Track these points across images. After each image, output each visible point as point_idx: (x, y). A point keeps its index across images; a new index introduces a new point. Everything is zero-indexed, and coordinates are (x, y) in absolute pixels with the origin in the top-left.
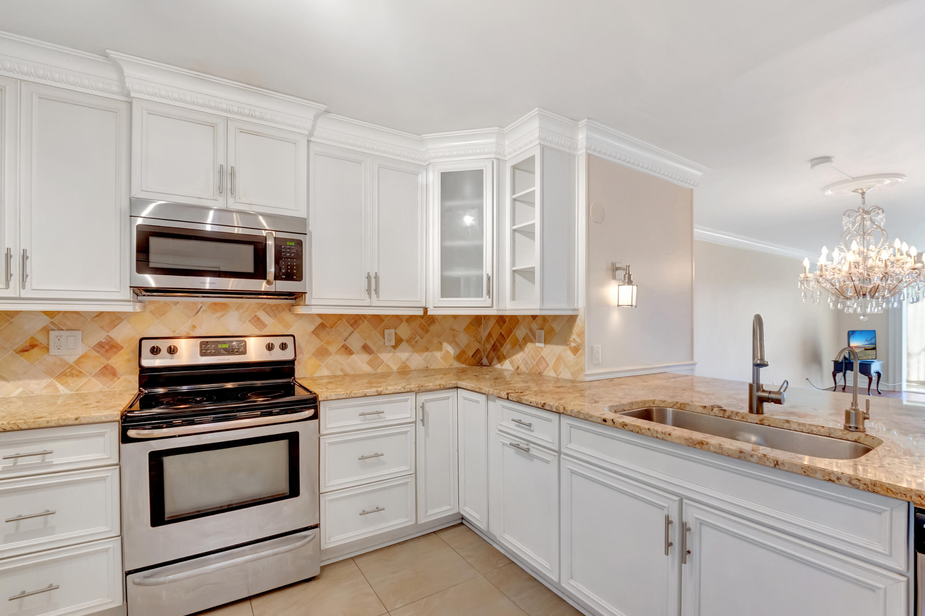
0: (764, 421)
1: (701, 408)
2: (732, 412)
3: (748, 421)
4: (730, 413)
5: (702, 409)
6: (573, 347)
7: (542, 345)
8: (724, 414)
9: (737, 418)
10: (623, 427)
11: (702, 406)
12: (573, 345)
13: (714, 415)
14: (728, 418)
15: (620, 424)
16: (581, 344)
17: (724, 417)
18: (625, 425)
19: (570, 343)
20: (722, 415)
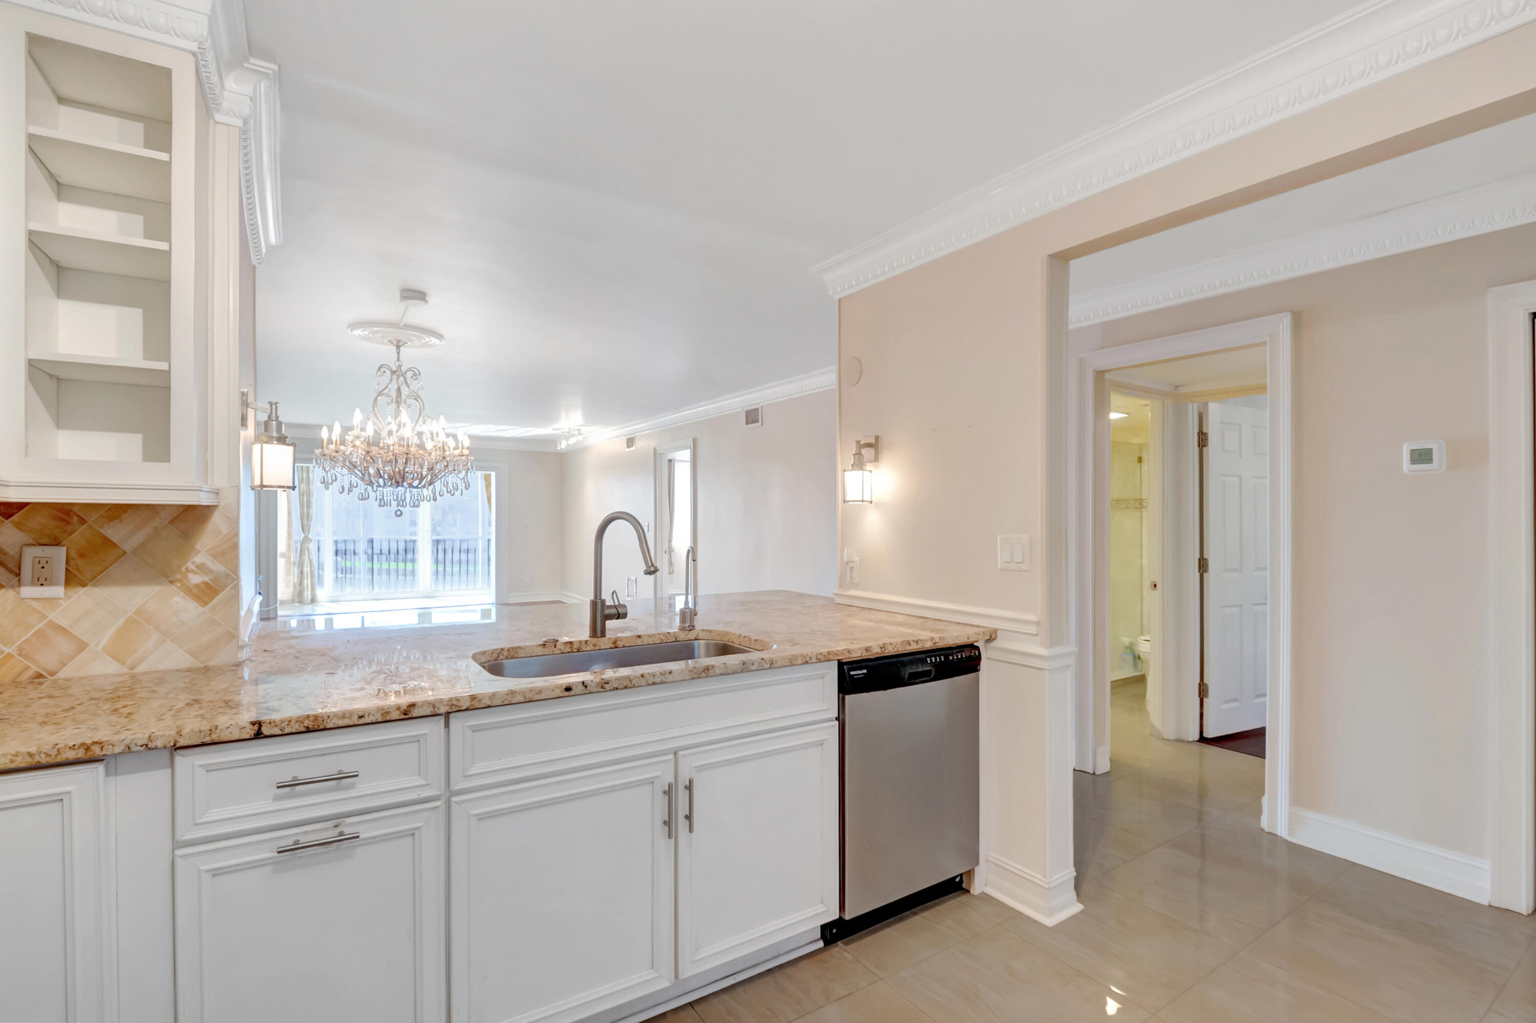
0: (618, 643)
1: (539, 648)
2: (580, 642)
3: (601, 648)
4: (578, 644)
5: (541, 648)
6: (197, 586)
7: (58, 591)
8: (571, 647)
9: (588, 649)
10: (602, 687)
11: (540, 645)
12: (195, 579)
13: (560, 652)
14: (578, 651)
15: (598, 684)
16: (228, 576)
17: (573, 652)
18: (606, 683)
19: (185, 577)
20: (569, 650)
